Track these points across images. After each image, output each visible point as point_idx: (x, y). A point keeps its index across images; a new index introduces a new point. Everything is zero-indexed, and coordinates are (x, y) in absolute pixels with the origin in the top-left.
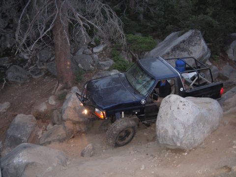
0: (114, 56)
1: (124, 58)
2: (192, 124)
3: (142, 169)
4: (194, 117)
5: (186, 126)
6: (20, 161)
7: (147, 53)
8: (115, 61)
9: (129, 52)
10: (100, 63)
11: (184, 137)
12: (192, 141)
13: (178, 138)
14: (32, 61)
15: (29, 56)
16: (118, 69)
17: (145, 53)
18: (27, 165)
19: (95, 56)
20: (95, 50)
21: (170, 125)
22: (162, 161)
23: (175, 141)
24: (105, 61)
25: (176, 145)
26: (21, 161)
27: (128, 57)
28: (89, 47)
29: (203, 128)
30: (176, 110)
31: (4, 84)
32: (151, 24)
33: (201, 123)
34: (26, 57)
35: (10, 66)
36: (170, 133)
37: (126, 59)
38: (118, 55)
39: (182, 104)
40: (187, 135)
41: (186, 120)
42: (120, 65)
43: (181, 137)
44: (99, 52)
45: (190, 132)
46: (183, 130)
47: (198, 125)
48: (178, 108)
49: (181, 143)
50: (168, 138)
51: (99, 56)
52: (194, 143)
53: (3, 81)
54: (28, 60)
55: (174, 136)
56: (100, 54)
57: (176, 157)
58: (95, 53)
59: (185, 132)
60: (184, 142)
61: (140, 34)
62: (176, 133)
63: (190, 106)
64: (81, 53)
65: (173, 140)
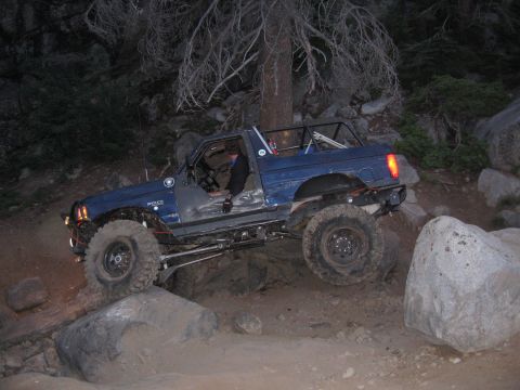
0: (404, 123)
1: (427, 131)
2: (478, 291)
3: (345, 376)
4: (485, 275)
5: (461, 294)
6: (118, 314)
7: (482, 121)
8: (403, 136)
9: (441, 116)
10: (369, 138)
11: (452, 318)
12: (474, 332)
13: (439, 319)
14: (230, 127)
15: (226, 115)
16: (405, 155)
17: (477, 121)
18: (129, 326)
19: (363, 123)
20: (367, 109)
21: (428, 286)
22: (404, 367)
23: (432, 325)
24: (382, 133)
25: (434, 336)
26: (120, 317)
27: (436, 127)
28: (355, 102)
29: (510, 307)
30: (443, 253)
31: (166, 168)
32: (508, 53)
33: (507, 293)
34: (220, 117)
35: (183, 133)
36: (425, 306)
37: (432, 133)
38: (413, 123)
39: (457, 240)
40: (461, 315)
41: (463, 280)
42: (411, 145)
43: (446, 318)
44: (375, 115)
45: (470, 310)
46: (453, 303)
47: (496, 296)
48: (448, 250)
49: (444, 332)
50: (420, 317)
51: (371, 124)
52: (480, 339)
53: (165, 162)
54: (222, 123)
55: (431, 313)
56: (376, 119)
57: (434, 364)
58: (365, 116)
59: (456, 307)
60: (451, 331)
61: (477, 76)
62: (438, 309)
63: (479, 249)
64: (333, 115)
65: (429, 324)
